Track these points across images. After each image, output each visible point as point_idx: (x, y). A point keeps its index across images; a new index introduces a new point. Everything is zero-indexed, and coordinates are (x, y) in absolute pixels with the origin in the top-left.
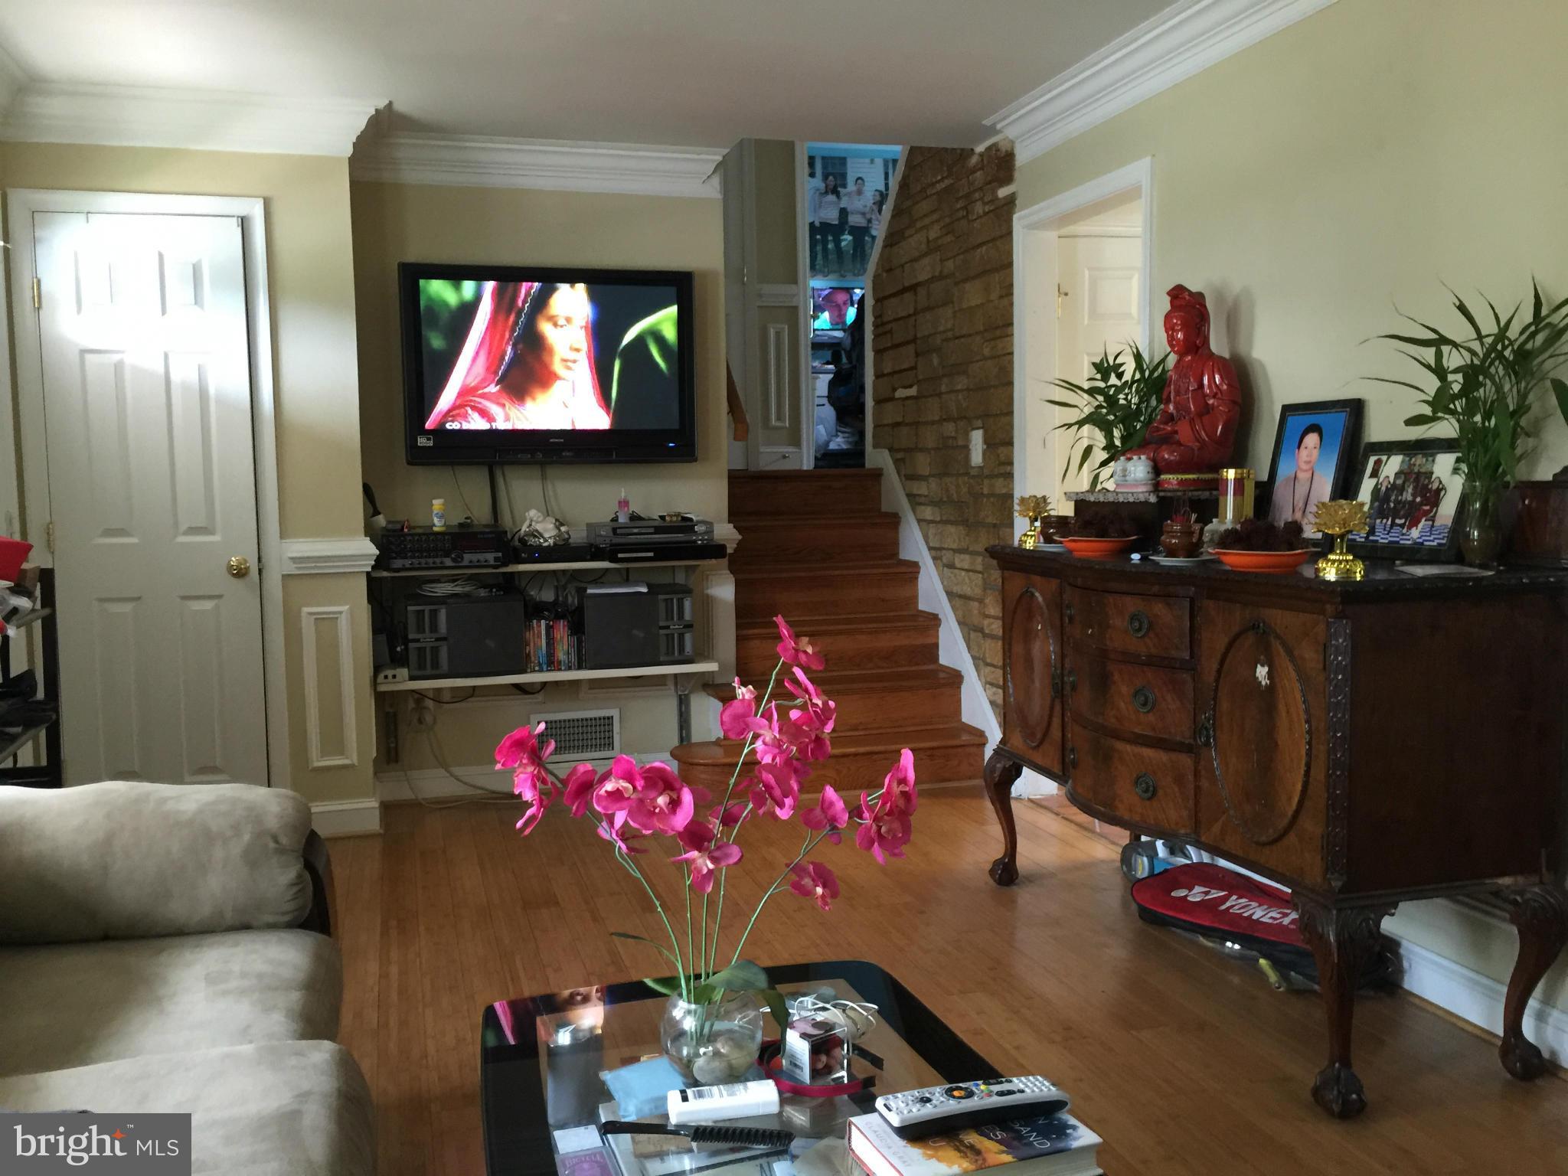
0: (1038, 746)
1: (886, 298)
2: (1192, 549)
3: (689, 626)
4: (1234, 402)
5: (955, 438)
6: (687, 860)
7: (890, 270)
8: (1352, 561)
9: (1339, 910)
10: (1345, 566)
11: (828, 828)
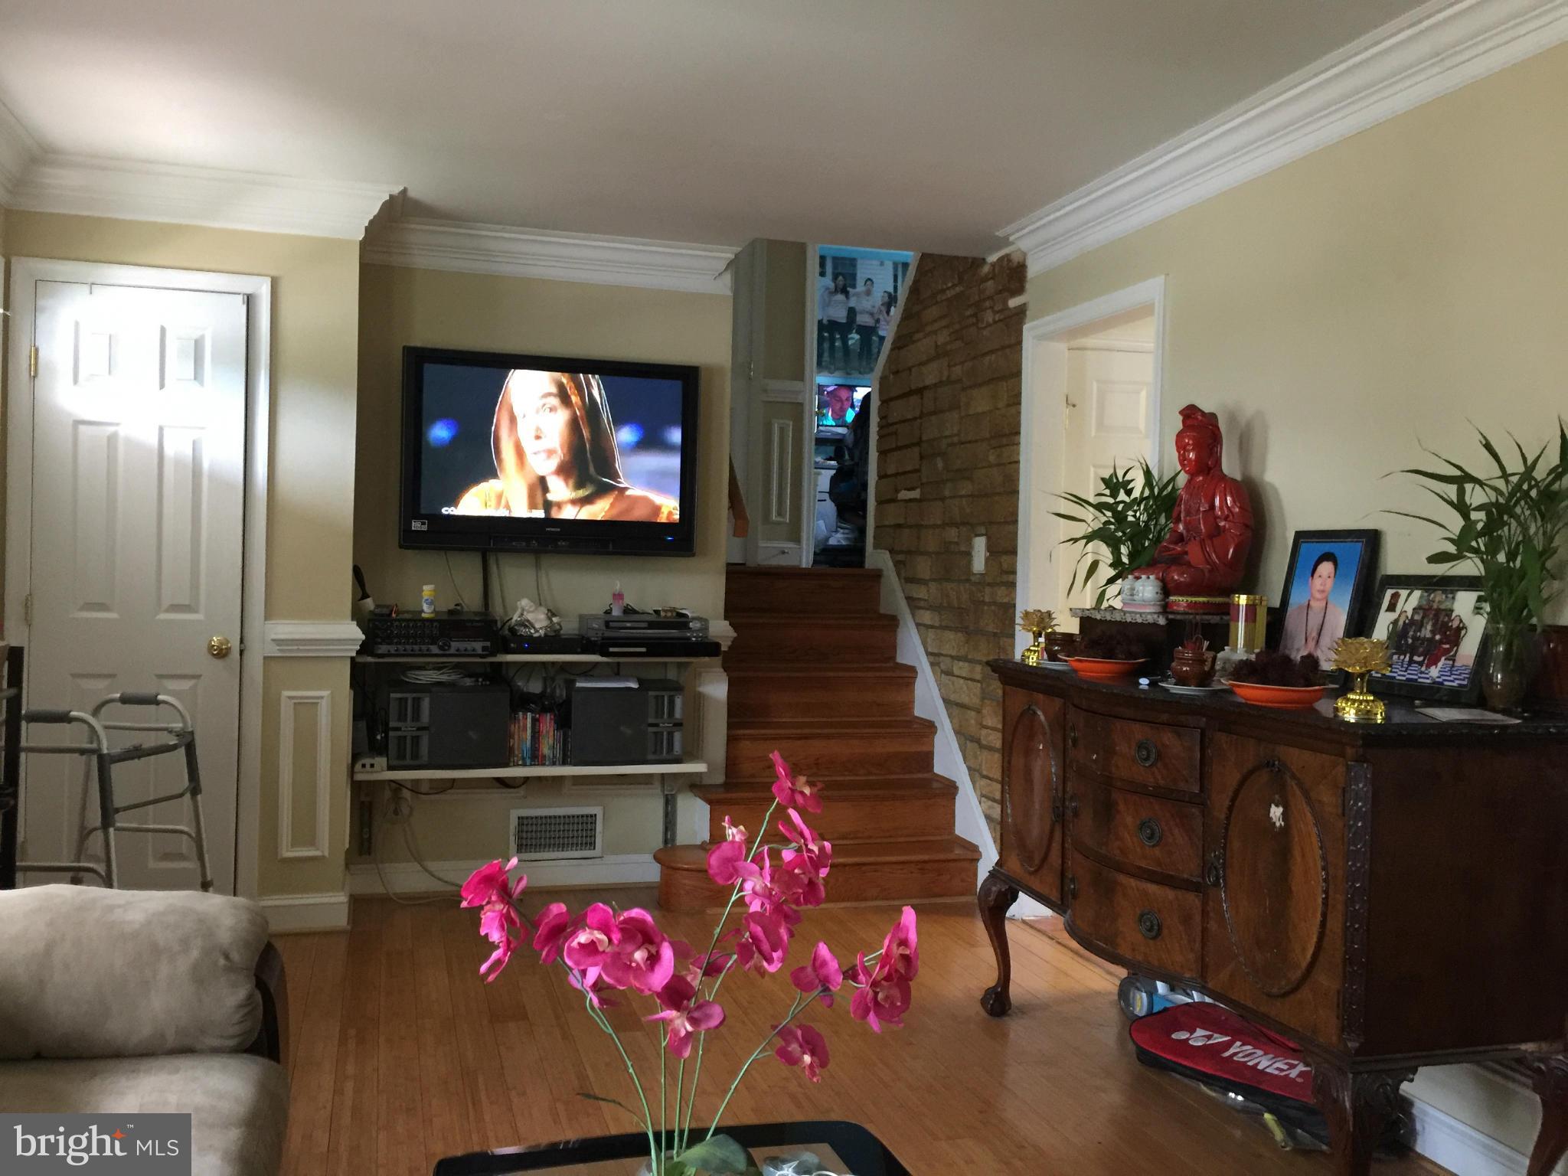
0: (1036, 871)
1: (891, 399)
2: (1204, 678)
3: (678, 725)
4: (1247, 526)
5: (957, 543)
6: (663, 1020)
7: (897, 372)
8: (1373, 701)
9: (1356, 1074)
10: (1366, 707)
11: (820, 988)
